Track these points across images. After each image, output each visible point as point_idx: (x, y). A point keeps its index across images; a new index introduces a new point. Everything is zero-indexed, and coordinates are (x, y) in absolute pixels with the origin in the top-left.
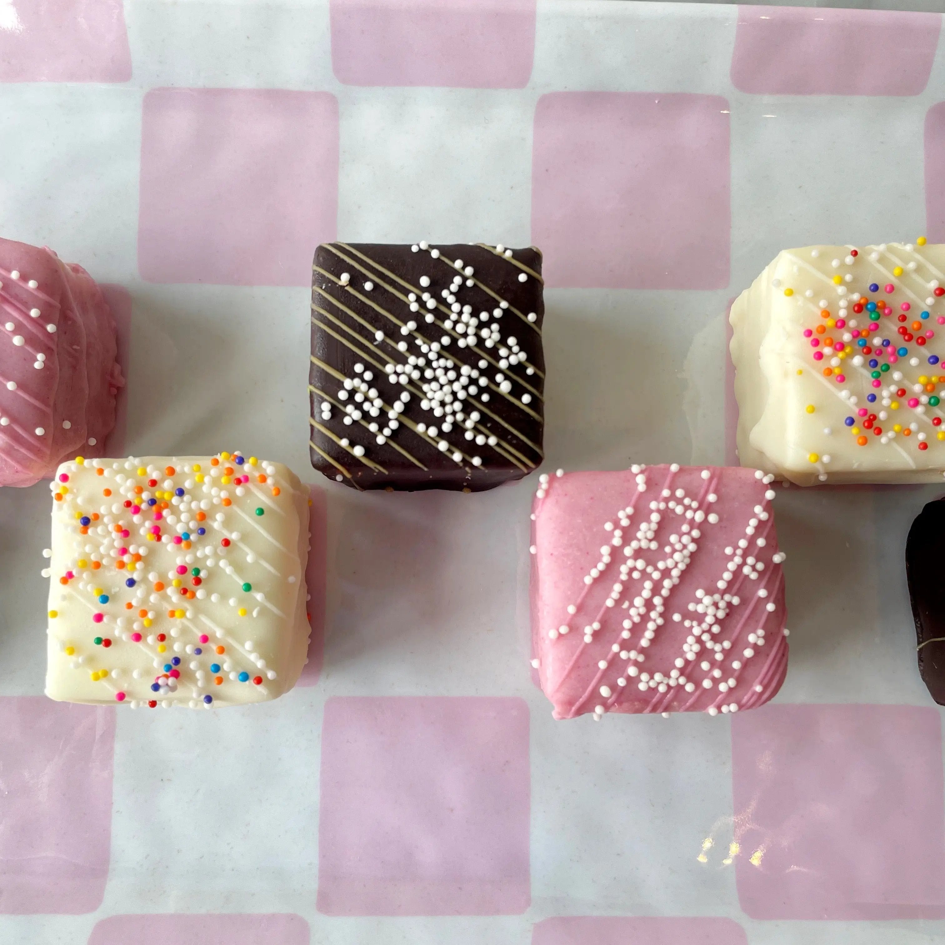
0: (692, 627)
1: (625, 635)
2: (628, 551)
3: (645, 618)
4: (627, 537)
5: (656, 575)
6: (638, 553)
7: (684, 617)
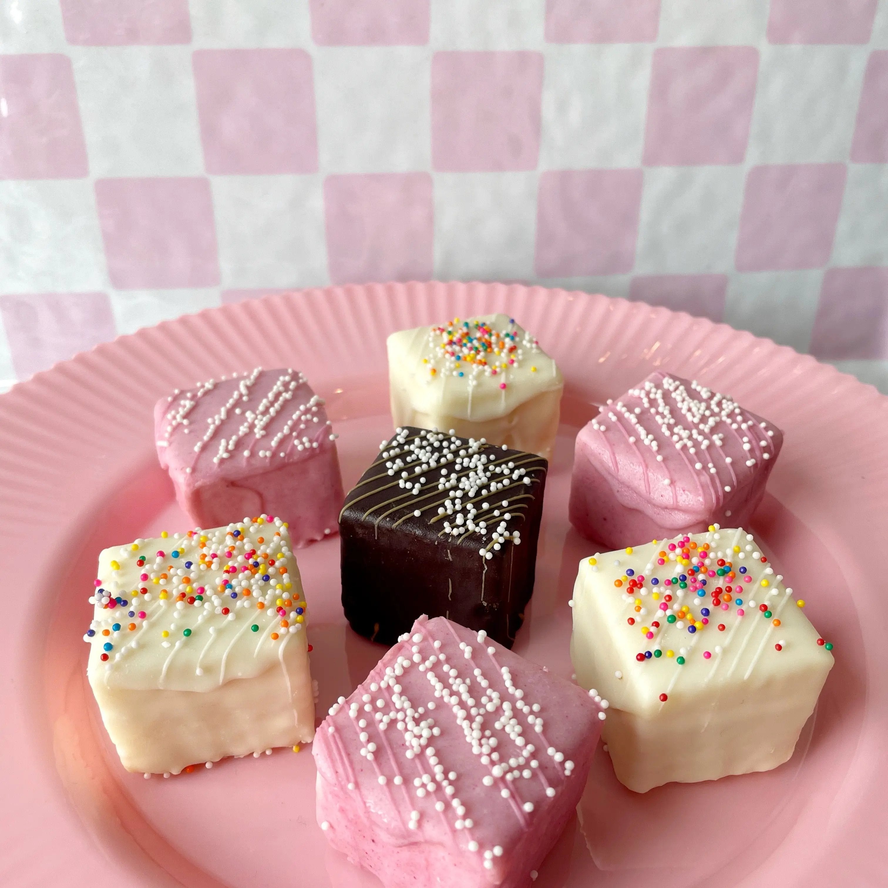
0: (416, 711)
1: (446, 668)
2: (506, 706)
3: (447, 685)
4: (517, 714)
5: (473, 711)
6: (499, 710)
7: (427, 711)
